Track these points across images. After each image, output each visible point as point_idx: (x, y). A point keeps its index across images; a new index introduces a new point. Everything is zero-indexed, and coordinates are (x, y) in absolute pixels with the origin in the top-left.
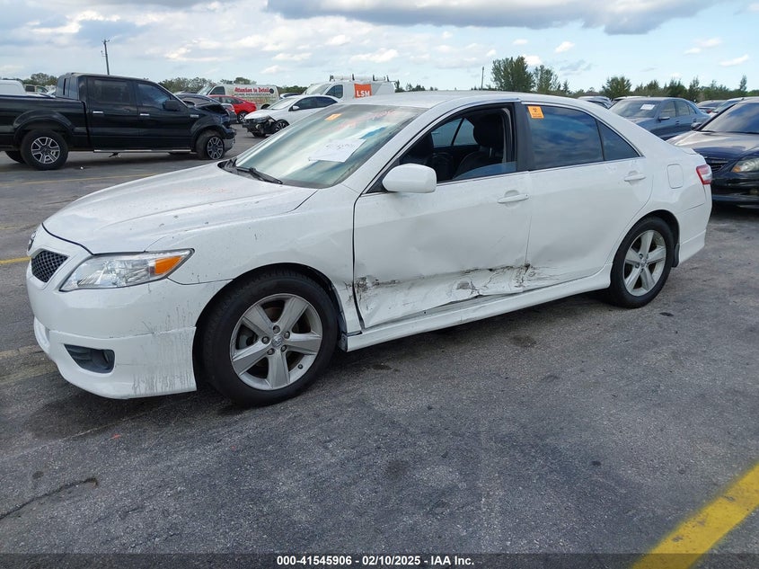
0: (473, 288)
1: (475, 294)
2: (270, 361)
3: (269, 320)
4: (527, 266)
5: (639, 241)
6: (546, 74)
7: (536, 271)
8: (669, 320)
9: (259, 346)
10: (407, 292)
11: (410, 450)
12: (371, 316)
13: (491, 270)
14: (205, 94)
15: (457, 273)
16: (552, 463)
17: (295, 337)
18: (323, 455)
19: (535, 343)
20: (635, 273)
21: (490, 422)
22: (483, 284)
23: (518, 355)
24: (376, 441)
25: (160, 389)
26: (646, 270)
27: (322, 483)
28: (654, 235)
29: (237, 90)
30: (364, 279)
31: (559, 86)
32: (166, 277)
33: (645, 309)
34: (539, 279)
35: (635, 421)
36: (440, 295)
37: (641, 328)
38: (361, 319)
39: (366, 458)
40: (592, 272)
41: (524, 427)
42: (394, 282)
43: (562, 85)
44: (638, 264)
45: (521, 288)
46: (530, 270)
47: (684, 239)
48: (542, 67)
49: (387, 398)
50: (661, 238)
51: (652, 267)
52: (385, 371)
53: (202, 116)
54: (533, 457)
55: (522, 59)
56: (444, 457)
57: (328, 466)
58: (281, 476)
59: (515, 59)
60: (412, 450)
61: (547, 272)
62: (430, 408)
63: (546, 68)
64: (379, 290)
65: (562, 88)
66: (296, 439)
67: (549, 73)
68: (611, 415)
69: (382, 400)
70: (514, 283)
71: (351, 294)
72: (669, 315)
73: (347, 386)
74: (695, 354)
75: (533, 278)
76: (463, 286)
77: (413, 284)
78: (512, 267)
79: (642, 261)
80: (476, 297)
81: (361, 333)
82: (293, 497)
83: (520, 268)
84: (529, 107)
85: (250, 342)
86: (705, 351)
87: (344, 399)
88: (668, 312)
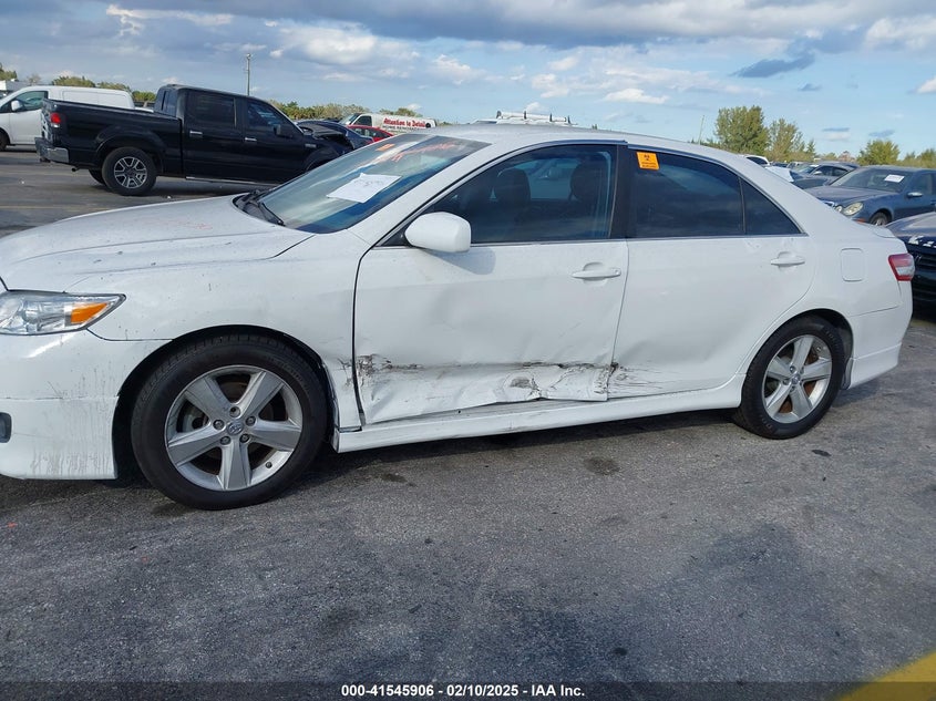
0: (535, 388)
1: (536, 395)
2: (223, 451)
3: (224, 399)
4: (614, 366)
5: (791, 347)
6: (787, 131)
7: (630, 374)
8: (821, 460)
9: (208, 431)
10: (435, 382)
11: (370, 596)
12: (377, 408)
13: (561, 366)
14: (348, 123)
15: (512, 365)
16: (557, 642)
17: (261, 424)
18: (252, 587)
19: (617, 470)
20: (782, 391)
21: (500, 571)
22: (550, 383)
23: (585, 484)
24: (332, 578)
25: (67, 472)
26: (800, 389)
27: (229, 625)
28: (814, 342)
29: (386, 121)
30: (369, 358)
31: (803, 147)
32: (85, 328)
33: (793, 442)
34: (632, 384)
35: (706, 597)
36: (484, 390)
37: (776, 466)
38: (361, 411)
39: (307, 598)
40: (716, 383)
41: (543, 585)
42: (415, 367)
43: (807, 145)
44: (788, 379)
45: (605, 395)
46: (619, 372)
47: (859, 353)
48: (782, 121)
49: (379, 521)
50: (825, 348)
51: (809, 385)
52: (395, 484)
53: (320, 146)
54: (535, 628)
55: (758, 109)
56: (412, 611)
57: (251, 603)
58: (182, 607)
59: (749, 108)
60: (373, 596)
61: (644, 377)
62: (428, 541)
63: (787, 123)
64: (394, 376)
65: (805, 150)
66: (230, 559)
67: (792, 129)
68: (677, 585)
69: (370, 523)
70: (594, 387)
71: (350, 376)
72: (826, 454)
73: (334, 498)
74: (837, 514)
75: (622, 382)
76: (520, 383)
77: (444, 373)
78: (592, 366)
79: (793, 376)
80: (538, 399)
81: (361, 430)
82: (182, 639)
83: (605, 368)
84: (638, 153)
85: (198, 424)
86: (854, 511)
87: (321, 515)
88: (825, 450)
